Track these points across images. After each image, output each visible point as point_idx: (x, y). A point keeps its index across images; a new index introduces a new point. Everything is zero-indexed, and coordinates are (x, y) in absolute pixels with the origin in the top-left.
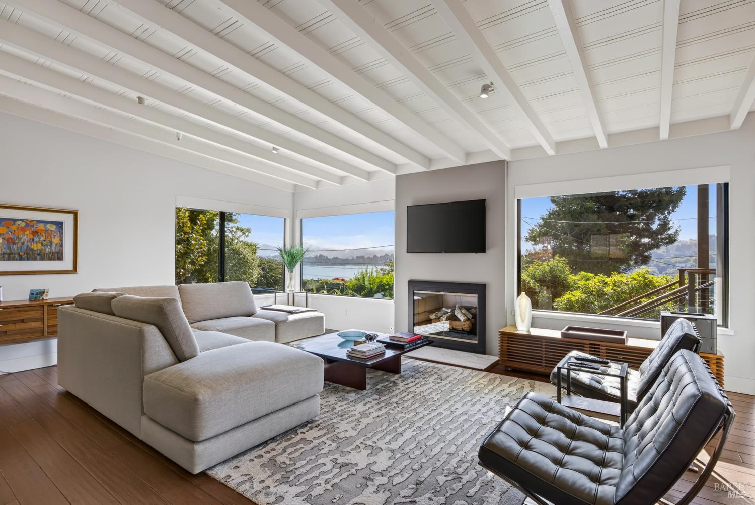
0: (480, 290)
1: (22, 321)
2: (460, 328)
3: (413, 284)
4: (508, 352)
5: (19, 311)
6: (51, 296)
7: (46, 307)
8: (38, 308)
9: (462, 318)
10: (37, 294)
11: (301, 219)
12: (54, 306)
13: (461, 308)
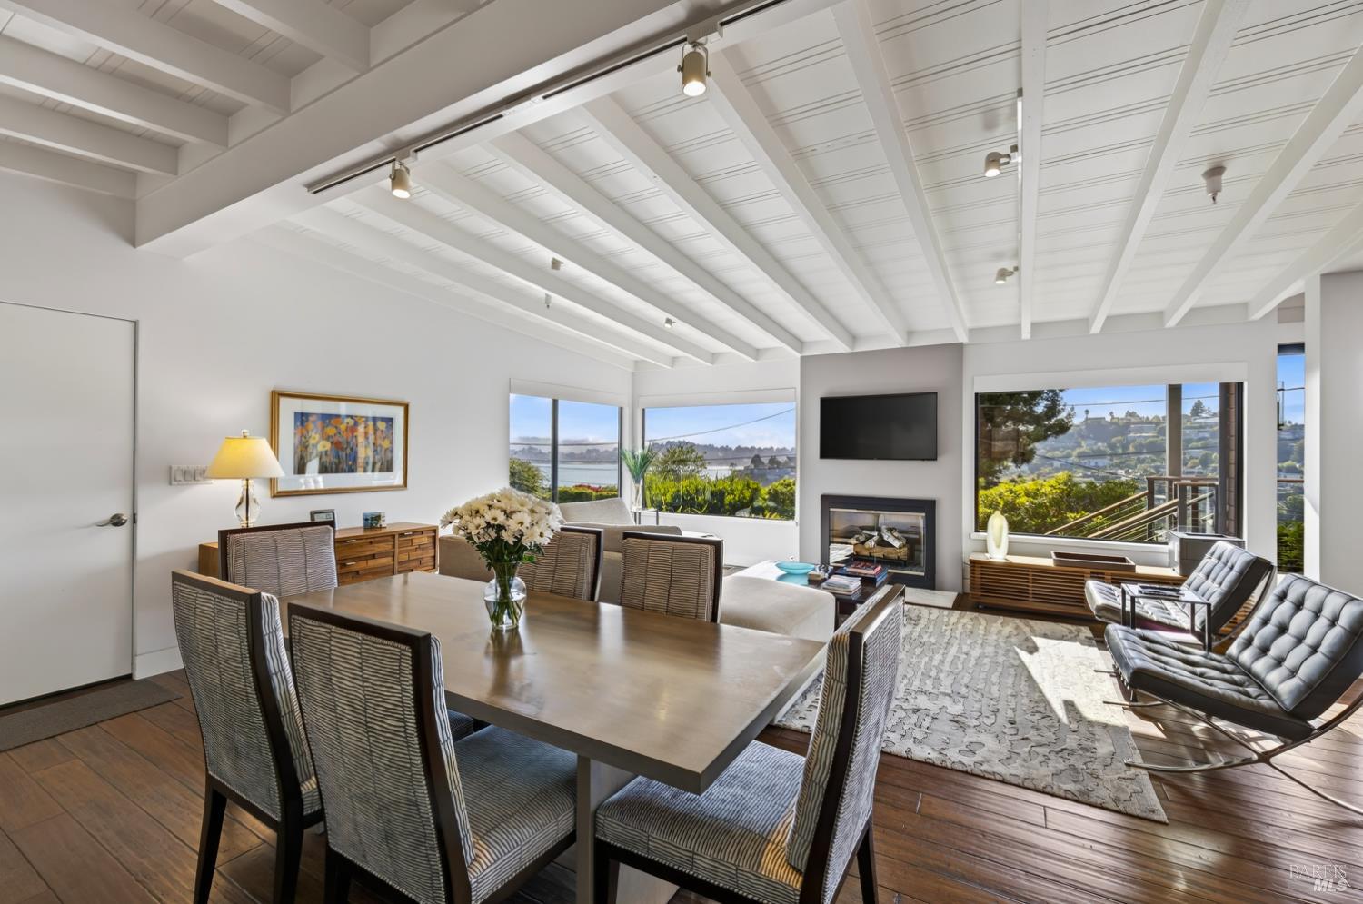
0: (927, 507)
1: (373, 557)
2: (894, 556)
3: (829, 501)
4: (982, 585)
5: (371, 543)
6: (391, 521)
7: (397, 537)
8: (389, 538)
9: (897, 544)
10: (372, 519)
11: (644, 410)
12: (407, 536)
13: (890, 530)
